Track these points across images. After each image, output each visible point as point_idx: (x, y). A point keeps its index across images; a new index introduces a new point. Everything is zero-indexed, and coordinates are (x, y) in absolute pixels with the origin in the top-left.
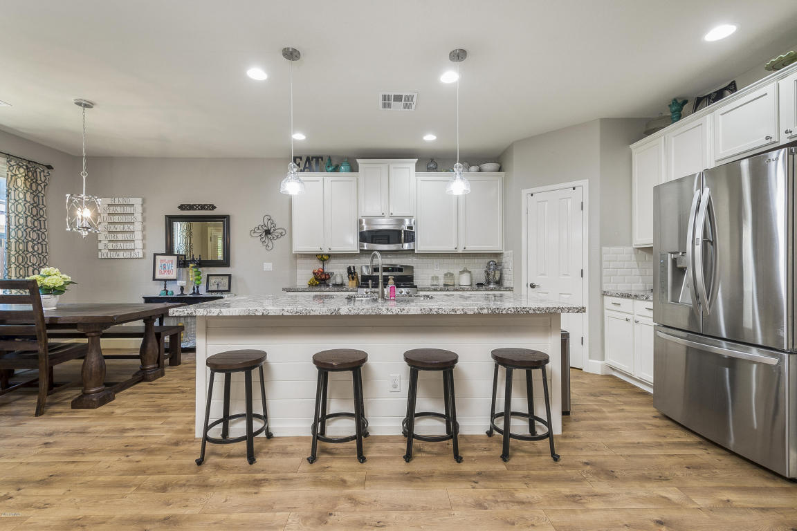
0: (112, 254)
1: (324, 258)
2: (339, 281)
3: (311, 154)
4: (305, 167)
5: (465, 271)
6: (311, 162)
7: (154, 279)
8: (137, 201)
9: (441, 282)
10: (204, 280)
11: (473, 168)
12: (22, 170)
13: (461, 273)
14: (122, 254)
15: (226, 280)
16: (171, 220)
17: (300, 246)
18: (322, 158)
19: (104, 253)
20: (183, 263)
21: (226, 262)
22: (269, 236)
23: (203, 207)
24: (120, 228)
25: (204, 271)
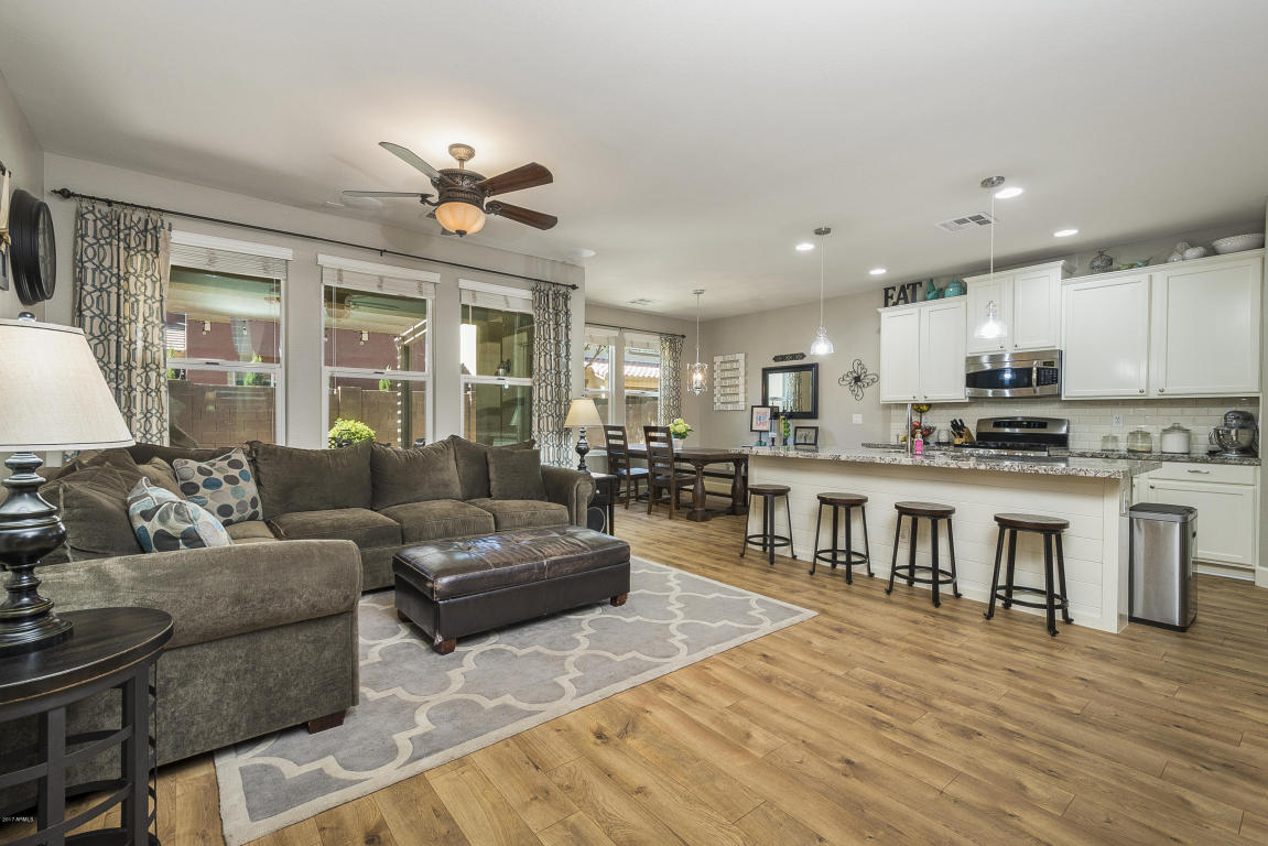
0: (723, 407)
1: (919, 409)
2: (944, 438)
3: (910, 281)
4: (899, 299)
5: (1176, 428)
6: (905, 292)
7: (752, 430)
8: (741, 357)
9: (1123, 447)
10: (792, 432)
11: (1190, 253)
12: (668, 344)
13: (1165, 431)
14: (730, 407)
15: (812, 432)
16: (766, 372)
17: (889, 392)
18: (920, 284)
19: (718, 406)
20: (775, 415)
21: (813, 415)
22: (859, 383)
23: (794, 357)
24: (728, 382)
25: (793, 423)
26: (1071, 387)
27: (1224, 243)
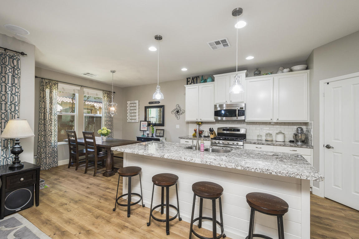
0: (130, 121)
1: (199, 123)
2: (206, 135)
3: (196, 75)
4: (192, 82)
5: (280, 133)
6: (194, 79)
7: (140, 130)
8: (137, 102)
9: (264, 138)
10: (155, 131)
11: (285, 70)
12: (106, 95)
13: (277, 134)
14: (133, 121)
15: (162, 132)
16: (146, 108)
17: (189, 118)
18: (199, 77)
19: (129, 120)
20: (149, 124)
21: (163, 125)
22: (178, 113)
23: (156, 103)
24: (132, 111)
25: (155, 128)
26: (249, 117)
27: (295, 68)
